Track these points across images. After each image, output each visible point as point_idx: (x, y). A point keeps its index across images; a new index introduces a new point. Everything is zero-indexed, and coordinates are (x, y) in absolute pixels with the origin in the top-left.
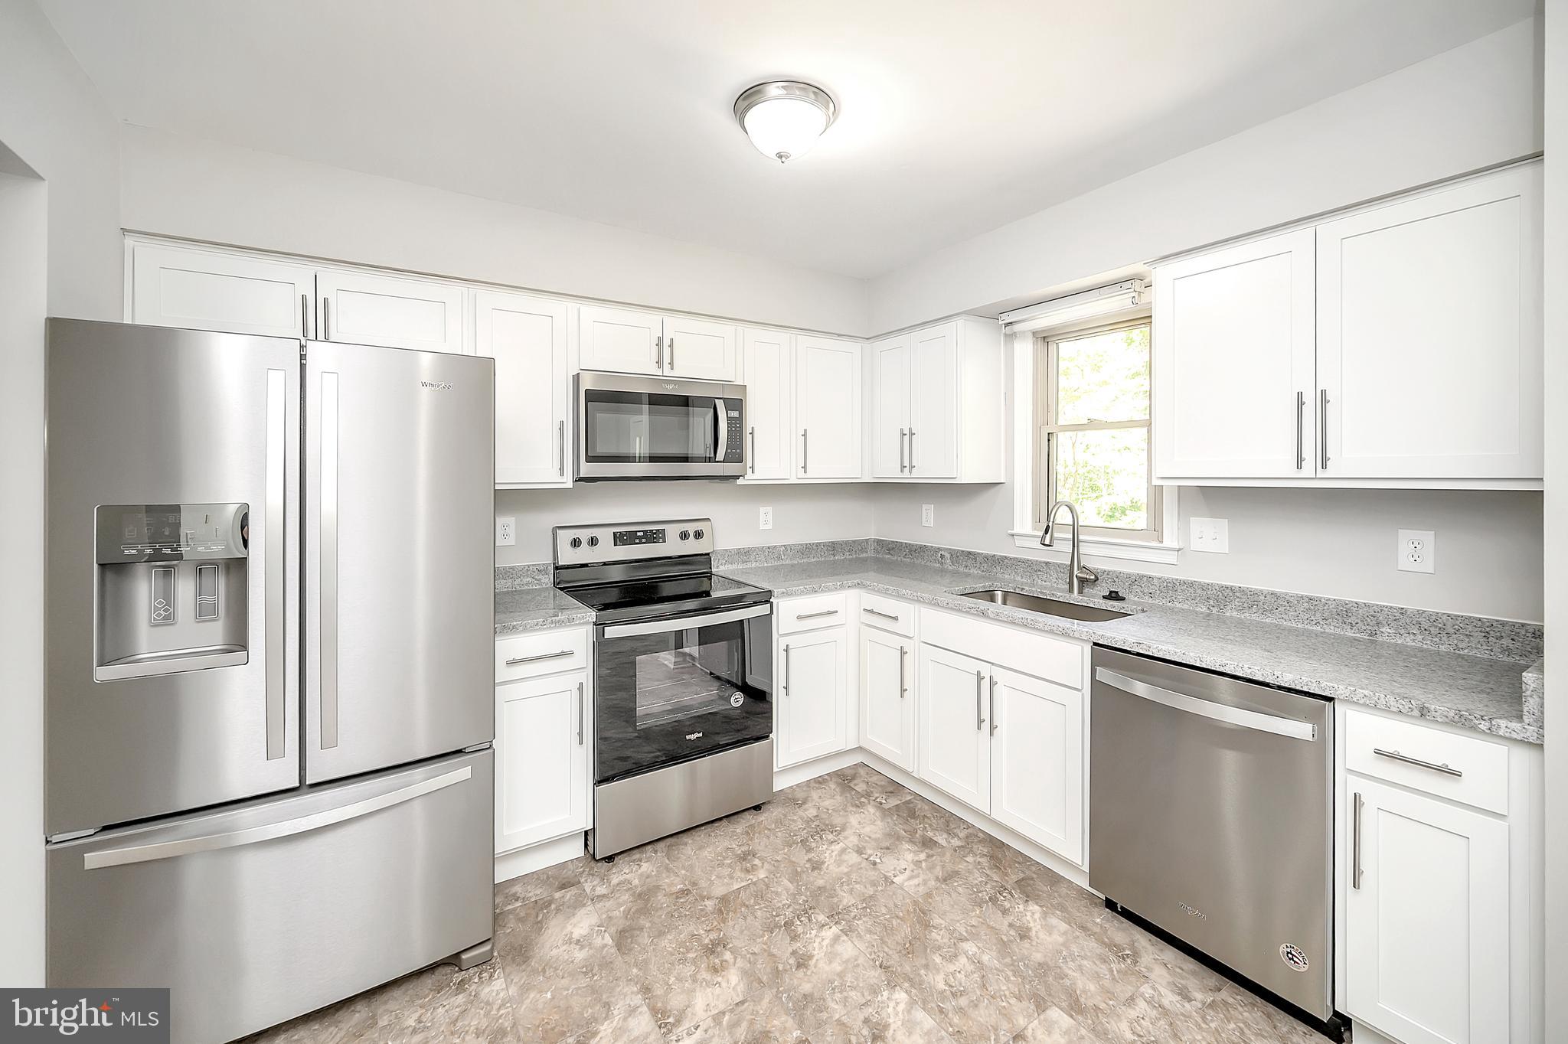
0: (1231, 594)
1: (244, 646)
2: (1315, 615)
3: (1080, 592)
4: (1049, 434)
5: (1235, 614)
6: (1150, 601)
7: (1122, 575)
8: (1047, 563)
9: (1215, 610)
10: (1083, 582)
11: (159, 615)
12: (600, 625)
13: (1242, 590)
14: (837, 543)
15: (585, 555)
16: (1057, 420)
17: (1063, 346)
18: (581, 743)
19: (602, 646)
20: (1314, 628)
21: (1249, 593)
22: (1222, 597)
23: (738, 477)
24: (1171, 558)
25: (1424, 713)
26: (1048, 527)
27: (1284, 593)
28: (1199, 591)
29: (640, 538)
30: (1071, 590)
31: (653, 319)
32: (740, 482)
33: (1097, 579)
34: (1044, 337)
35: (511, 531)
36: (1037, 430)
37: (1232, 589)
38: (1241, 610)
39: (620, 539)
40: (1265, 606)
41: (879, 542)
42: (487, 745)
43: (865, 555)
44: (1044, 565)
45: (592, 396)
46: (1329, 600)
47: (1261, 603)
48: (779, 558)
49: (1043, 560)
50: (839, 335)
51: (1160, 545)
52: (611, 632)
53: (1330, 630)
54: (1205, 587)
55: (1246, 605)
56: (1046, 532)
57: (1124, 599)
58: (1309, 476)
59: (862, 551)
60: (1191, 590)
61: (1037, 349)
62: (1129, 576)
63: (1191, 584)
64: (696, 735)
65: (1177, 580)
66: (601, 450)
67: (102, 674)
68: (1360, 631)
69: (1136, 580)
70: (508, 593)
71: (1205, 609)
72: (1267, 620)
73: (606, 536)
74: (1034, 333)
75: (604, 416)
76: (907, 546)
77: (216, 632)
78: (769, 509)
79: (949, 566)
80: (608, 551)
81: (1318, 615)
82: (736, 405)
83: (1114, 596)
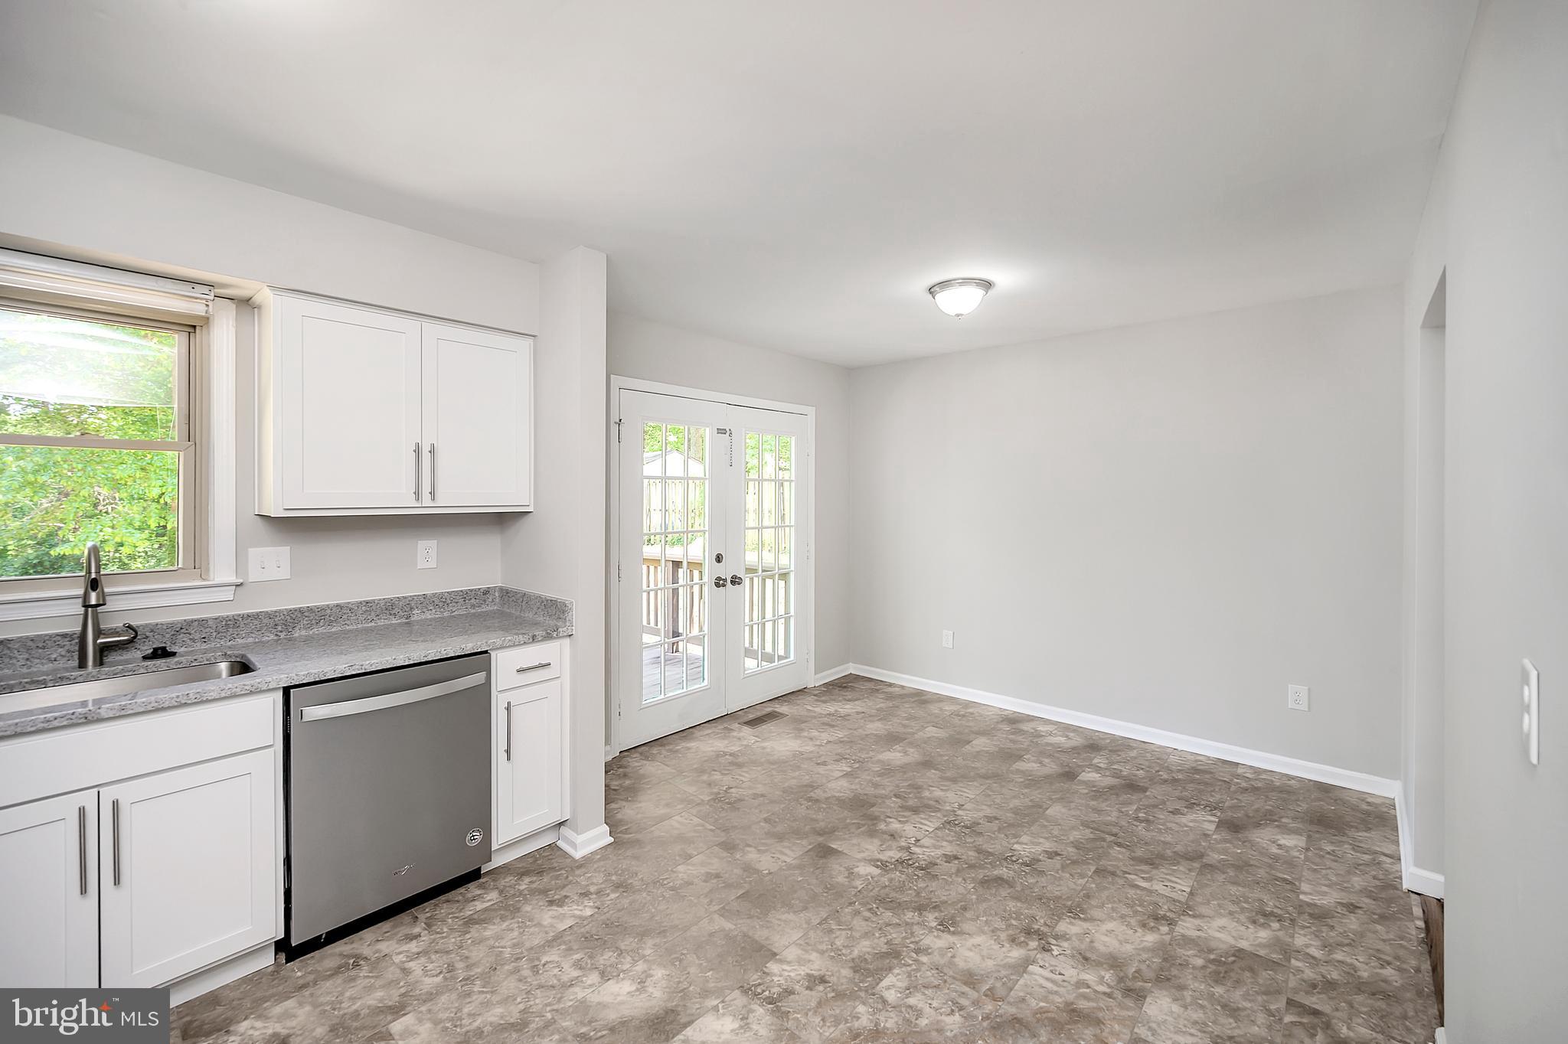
0: (299, 615)
2: (370, 615)
5: (303, 633)
6: (204, 646)
7: (159, 626)
9: (282, 635)
13: (310, 609)
20: (370, 625)
21: (317, 610)
24: (228, 594)
25: (534, 639)
27: (345, 603)
28: (265, 621)
37: (300, 611)
38: (309, 627)
40: (332, 618)
46: (380, 600)
47: (327, 617)
54: (270, 615)
55: (314, 622)
60: (256, 622)
65: (240, 615)
68: (401, 617)
69: (181, 629)
71: (272, 637)
72: (333, 630)
81: (373, 613)
83: (161, 653)
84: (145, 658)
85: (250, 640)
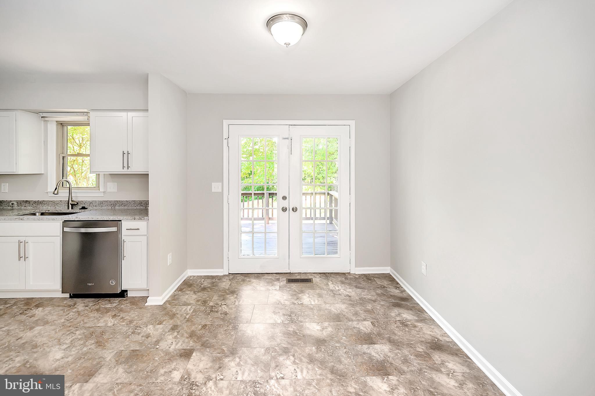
0: (117, 202)
3: (72, 208)
4: (63, 157)
5: (118, 208)
6: (96, 208)
7: (86, 201)
8: (61, 201)
9: (113, 208)
10: (72, 205)
13: (119, 201)
16: (67, 152)
17: (69, 127)
22: (114, 204)
24: (102, 195)
26: (56, 188)
30: (69, 208)
33: (78, 204)
34: (61, 124)
36: (58, 156)
38: (119, 206)
40: (125, 204)
44: (60, 202)
49: (60, 200)
51: (99, 191)
53: (138, 208)
54: (110, 202)
56: (55, 190)
57: (87, 208)
58: (125, 171)
60: (107, 203)
61: (58, 127)
62: (89, 201)
63: (107, 201)
65: (103, 201)
68: (144, 207)
69: (91, 203)
71: (111, 208)
72: (126, 208)
74: (57, 122)
79: (16, 208)
83: (84, 208)
84: (80, 209)
85: (106, 208)
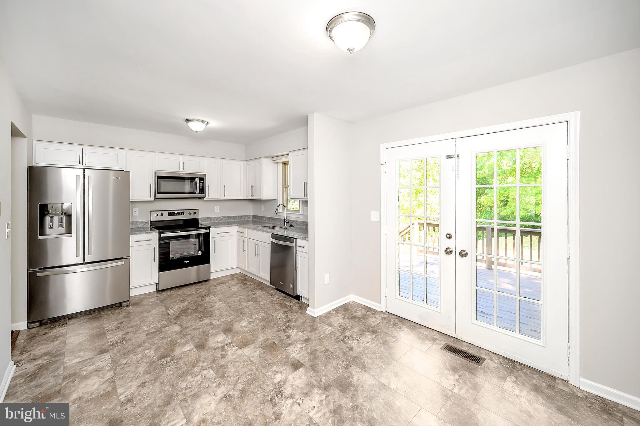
1: (71, 233)
4: (285, 187)
10: (286, 223)
11: (51, 227)
12: (160, 233)
14: (240, 216)
15: (159, 218)
16: (287, 184)
18: (154, 261)
19: (160, 239)
23: (204, 198)
29: (176, 214)
30: (285, 225)
31: (178, 157)
32: (205, 199)
33: (289, 222)
34: (285, 163)
35: (137, 212)
36: (283, 186)
39: (170, 214)
41: (253, 216)
42: (128, 257)
43: (249, 219)
45: (159, 177)
48: (221, 220)
50: (236, 160)
51: (300, 214)
52: (163, 235)
58: (305, 198)
59: (248, 218)
61: (283, 166)
62: (295, 221)
63: (303, 222)
64: (187, 262)
66: (162, 191)
67: (40, 237)
70: (136, 228)
73: (166, 214)
74: (282, 162)
75: (163, 183)
76: (259, 216)
77: (63, 230)
78: (218, 207)
79: (266, 221)
80: (166, 217)
82: (202, 180)
